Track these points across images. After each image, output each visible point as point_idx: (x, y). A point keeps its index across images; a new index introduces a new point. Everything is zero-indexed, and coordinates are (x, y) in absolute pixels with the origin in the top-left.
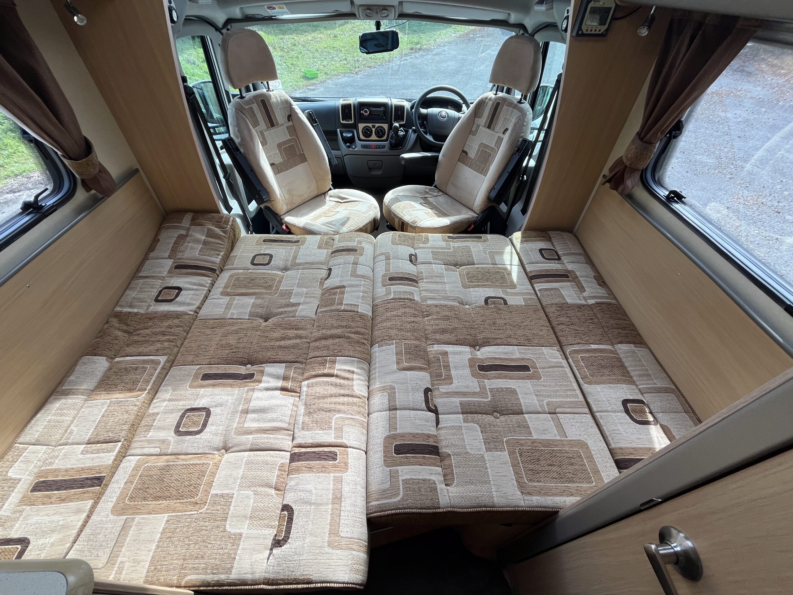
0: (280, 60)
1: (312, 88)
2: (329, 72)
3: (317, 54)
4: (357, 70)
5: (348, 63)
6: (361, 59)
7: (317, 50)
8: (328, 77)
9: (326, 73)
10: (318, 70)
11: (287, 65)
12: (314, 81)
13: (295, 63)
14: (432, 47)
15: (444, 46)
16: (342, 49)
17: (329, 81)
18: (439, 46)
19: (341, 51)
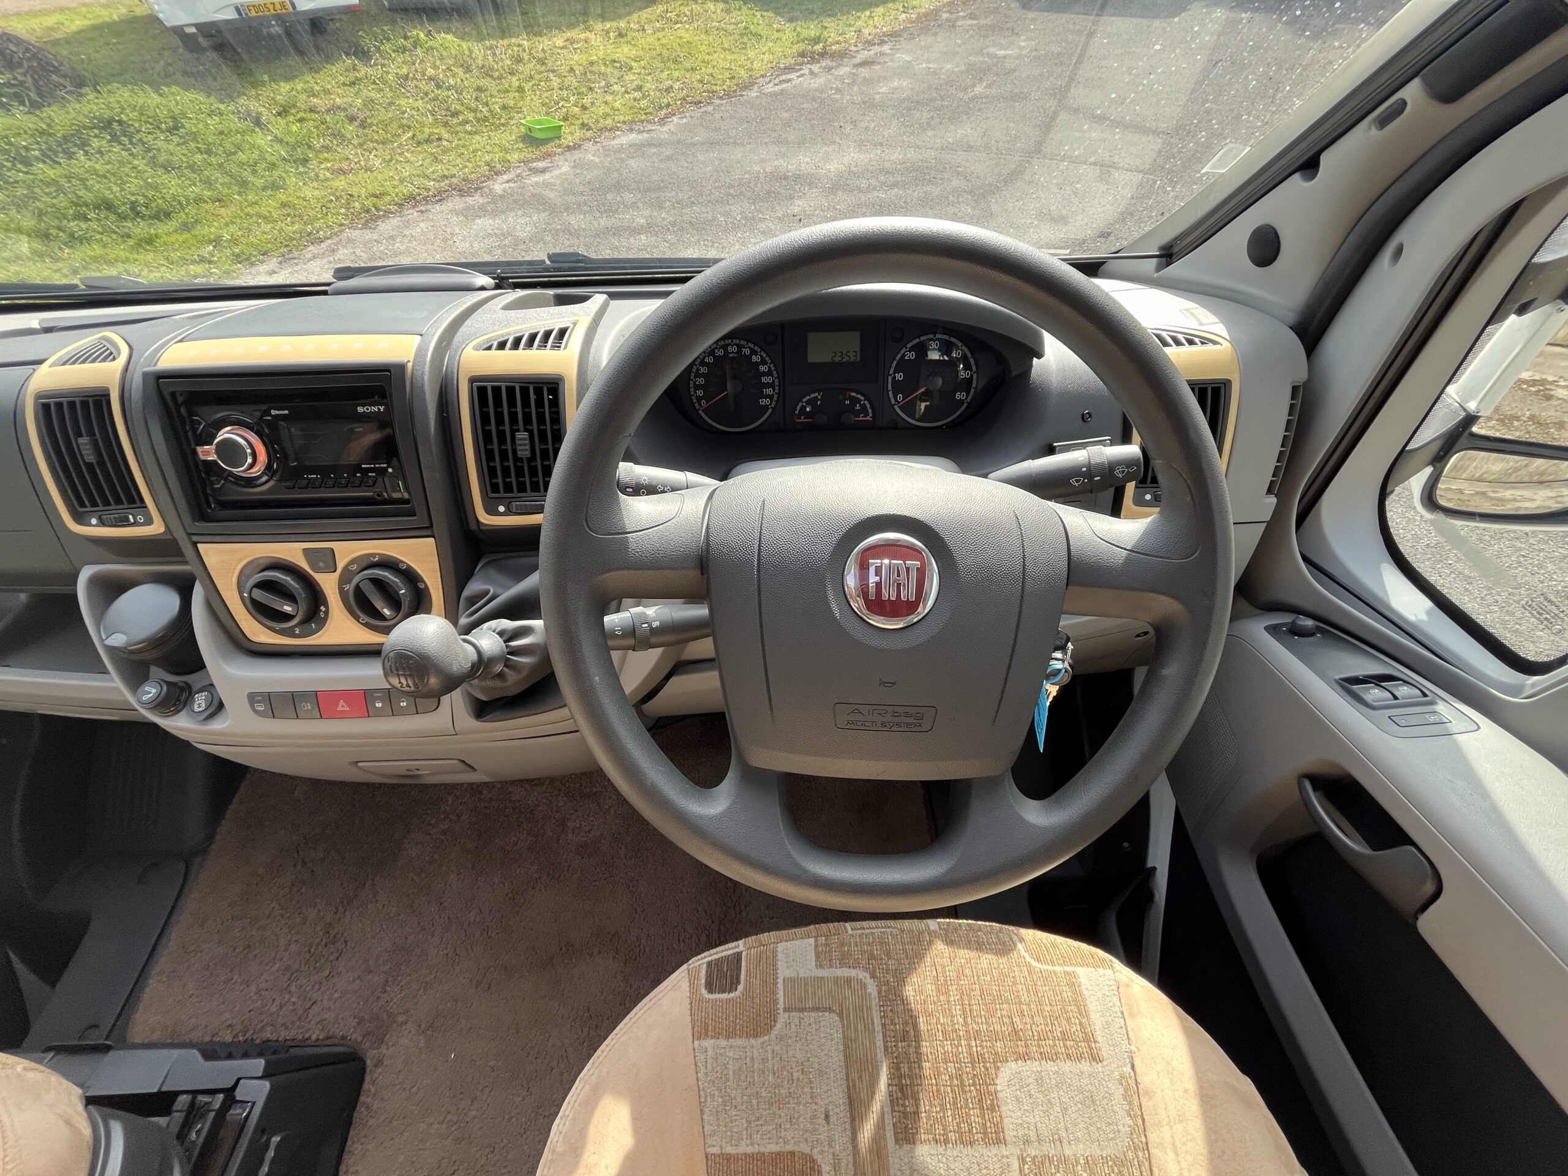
0: (476, 99)
1: (540, 165)
2: (591, 122)
3: (571, 80)
4: (663, 112)
5: (644, 97)
6: (676, 86)
7: (572, 70)
8: (589, 134)
9: (583, 126)
10: (565, 119)
11: (490, 111)
12: (550, 147)
13: (512, 103)
14: (853, 48)
15: (882, 42)
16: (634, 64)
17: (588, 145)
18: (870, 43)
19: (631, 68)
